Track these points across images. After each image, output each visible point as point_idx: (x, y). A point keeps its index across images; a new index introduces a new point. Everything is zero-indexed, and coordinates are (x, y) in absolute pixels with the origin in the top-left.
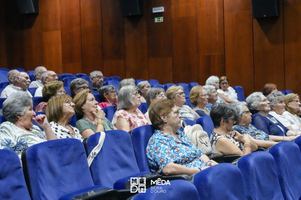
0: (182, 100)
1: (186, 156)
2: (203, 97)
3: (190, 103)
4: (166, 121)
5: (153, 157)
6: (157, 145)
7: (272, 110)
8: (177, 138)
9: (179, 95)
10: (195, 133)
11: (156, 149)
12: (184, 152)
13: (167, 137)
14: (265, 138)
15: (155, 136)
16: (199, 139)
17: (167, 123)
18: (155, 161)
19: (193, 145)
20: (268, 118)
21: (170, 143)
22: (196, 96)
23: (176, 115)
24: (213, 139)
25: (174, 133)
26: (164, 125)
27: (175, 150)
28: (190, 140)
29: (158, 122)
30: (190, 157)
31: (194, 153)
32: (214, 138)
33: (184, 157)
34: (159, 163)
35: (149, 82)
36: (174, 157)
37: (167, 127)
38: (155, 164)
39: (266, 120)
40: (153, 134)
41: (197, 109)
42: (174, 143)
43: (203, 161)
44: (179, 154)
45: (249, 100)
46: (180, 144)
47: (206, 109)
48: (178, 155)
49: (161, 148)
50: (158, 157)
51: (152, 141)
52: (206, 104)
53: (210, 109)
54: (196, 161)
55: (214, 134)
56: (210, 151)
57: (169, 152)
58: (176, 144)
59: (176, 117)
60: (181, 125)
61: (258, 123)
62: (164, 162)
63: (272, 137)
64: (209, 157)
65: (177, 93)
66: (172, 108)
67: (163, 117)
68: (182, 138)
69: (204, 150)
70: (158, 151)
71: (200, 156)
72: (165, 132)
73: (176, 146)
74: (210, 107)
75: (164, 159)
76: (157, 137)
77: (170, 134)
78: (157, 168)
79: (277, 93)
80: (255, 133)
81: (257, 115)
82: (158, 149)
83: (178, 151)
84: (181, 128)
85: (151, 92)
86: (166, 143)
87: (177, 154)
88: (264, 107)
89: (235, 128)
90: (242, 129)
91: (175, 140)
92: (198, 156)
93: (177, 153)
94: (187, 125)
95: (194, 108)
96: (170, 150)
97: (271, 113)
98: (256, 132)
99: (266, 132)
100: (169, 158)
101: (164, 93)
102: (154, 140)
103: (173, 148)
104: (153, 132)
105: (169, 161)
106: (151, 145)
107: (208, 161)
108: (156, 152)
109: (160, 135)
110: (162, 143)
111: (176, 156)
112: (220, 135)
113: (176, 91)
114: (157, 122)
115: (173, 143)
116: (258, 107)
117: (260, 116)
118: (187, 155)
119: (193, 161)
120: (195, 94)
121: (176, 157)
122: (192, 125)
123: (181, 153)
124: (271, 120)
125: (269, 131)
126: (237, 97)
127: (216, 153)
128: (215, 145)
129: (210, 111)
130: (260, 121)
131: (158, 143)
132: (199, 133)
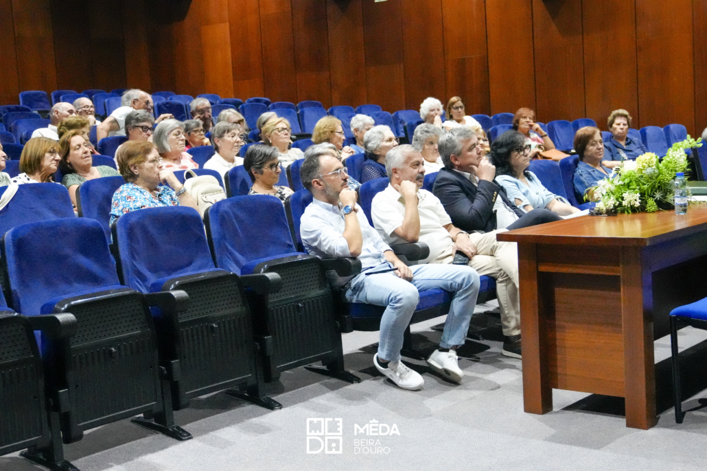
0: (281, 140)
4: (138, 173)
9: (277, 132)
10: (197, 188)
16: (202, 196)
17: (140, 176)
23: (151, 164)
59: (152, 168)
66: (147, 155)
67: (134, 167)
113: (274, 126)
114: (126, 174)
116: (378, 149)
132: (202, 188)
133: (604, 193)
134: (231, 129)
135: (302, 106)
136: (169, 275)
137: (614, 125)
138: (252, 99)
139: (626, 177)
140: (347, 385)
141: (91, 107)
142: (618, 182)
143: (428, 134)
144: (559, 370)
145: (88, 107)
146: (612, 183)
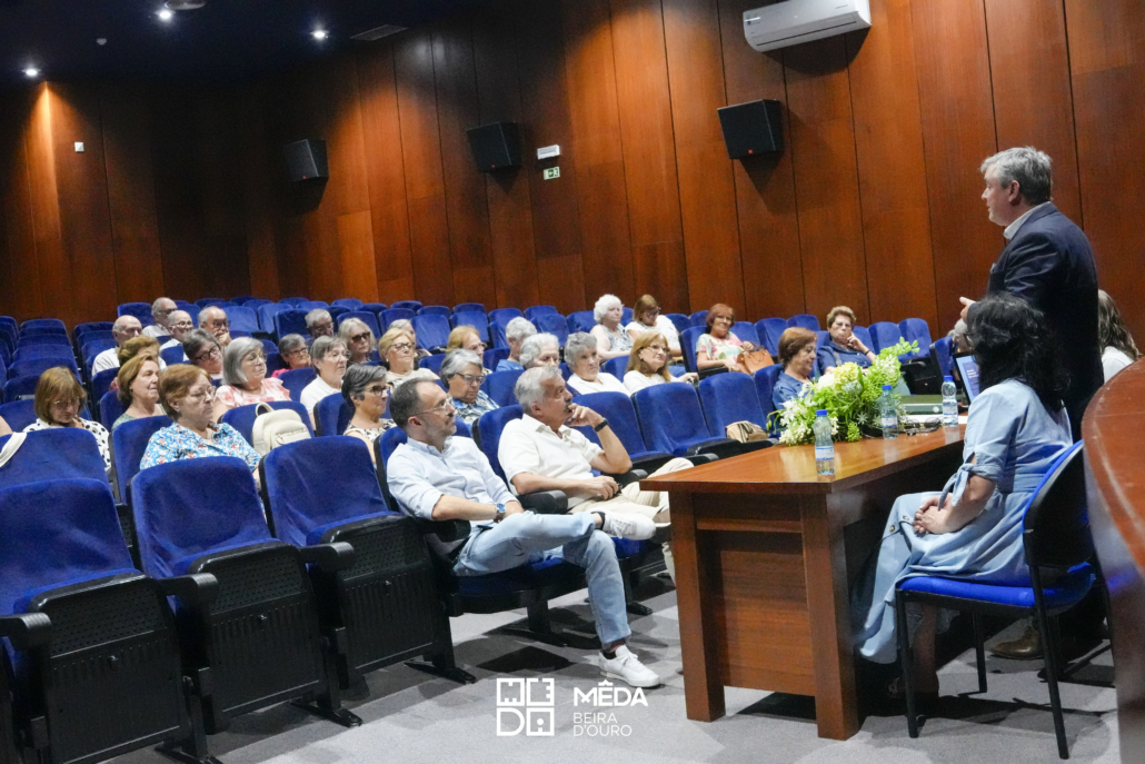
4: (179, 409)
16: (276, 436)
59: (197, 403)
132: (277, 426)
133: (792, 418)
134: (333, 346)
135: (459, 310)
136: (205, 549)
137: (834, 325)
138: (399, 303)
139: (820, 395)
140: (457, 687)
141: (189, 323)
142: (809, 403)
143: (578, 346)
144: (732, 662)
145: (183, 323)
146: (803, 404)
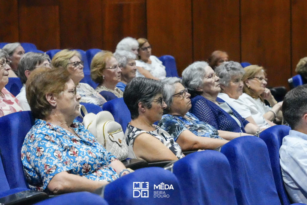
0: (77, 75)
1: (87, 162)
2: (113, 70)
3: (92, 79)
4: (56, 104)
5: (33, 164)
6: (39, 144)
7: (222, 91)
8: (73, 132)
9: (73, 67)
10: (101, 126)
11: (38, 150)
12: (85, 155)
13: (56, 131)
14: (212, 134)
15: (36, 130)
16: (108, 134)
17: (57, 108)
18: (35, 171)
19: (98, 145)
20: (217, 103)
21: (62, 140)
22: (100, 68)
23: (71, 95)
24: (128, 136)
25: (67, 124)
26: (51, 110)
27: (70, 153)
28: (95, 137)
29: (42, 106)
30: (94, 164)
31: (101, 157)
32: (131, 134)
33: (84, 164)
34: (43, 173)
35: (22, 45)
36: (68, 163)
37: (56, 115)
38: (35, 176)
39: (214, 107)
40: (32, 126)
41: (102, 90)
42: (68, 141)
43: (114, 170)
44: (77, 159)
45: (187, 74)
46: (77, 142)
47: (117, 90)
48: (74, 160)
49: (46, 148)
50: (41, 163)
51: (31, 137)
52: (116, 82)
53: (124, 89)
54: (103, 170)
55: (131, 128)
56: (125, 154)
57: (60, 155)
58: (71, 143)
59: (72, 98)
60: (79, 112)
61: (201, 112)
62: (51, 172)
63: (222, 133)
64: (124, 164)
65: (69, 62)
66: (66, 83)
67: (51, 97)
68: (80, 133)
69: (116, 153)
70: (42, 153)
71: (110, 162)
72: (52, 122)
73: (72, 146)
74: (123, 87)
75: (51, 167)
76: (39, 131)
77: (62, 126)
78: (39, 182)
79: (232, 65)
80: (196, 127)
81: (199, 99)
82: (41, 150)
83: (74, 153)
84: (79, 117)
85: (28, 59)
86: (54, 141)
87: (72, 159)
88: (210, 87)
89: (164, 119)
90: (177, 120)
91: (69, 136)
92: (107, 163)
93: (72, 157)
94: (88, 113)
95: (98, 88)
96: (62, 152)
97: (221, 96)
98: (198, 126)
99: (213, 126)
100: (59, 165)
101: (48, 62)
102: (34, 136)
103: (67, 149)
104: (33, 123)
105: (59, 169)
106: (30, 145)
107: (124, 170)
108: (37, 155)
109: (44, 127)
110: (48, 140)
111: (72, 161)
112: (140, 130)
113: (68, 60)
114: (40, 105)
115: (65, 141)
116: (200, 86)
117: (204, 101)
118: (90, 160)
119: (98, 169)
120: (99, 64)
121: (71, 163)
122: (96, 113)
123: (80, 157)
124: (221, 106)
125: (218, 124)
126: (164, 72)
127: (134, 158)
128: (132, 145)
129: (123, 93)
130: (204, 108)
131: (42, 140)
132: (106, 125)
